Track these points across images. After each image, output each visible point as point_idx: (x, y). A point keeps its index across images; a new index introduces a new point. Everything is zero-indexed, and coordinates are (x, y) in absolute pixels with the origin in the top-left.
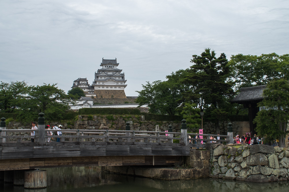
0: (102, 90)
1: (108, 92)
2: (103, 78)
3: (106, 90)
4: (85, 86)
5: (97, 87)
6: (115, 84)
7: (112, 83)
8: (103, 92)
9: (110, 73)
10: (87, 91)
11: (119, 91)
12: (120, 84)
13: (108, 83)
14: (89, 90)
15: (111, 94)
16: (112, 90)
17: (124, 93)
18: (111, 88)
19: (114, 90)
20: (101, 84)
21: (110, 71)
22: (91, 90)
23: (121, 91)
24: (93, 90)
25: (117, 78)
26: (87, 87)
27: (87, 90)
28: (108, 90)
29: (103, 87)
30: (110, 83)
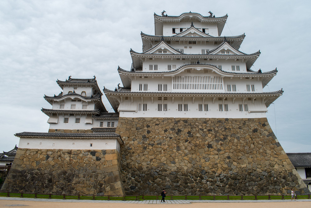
0: (158, 122)
1: (186, 130)
2: (162, 68)
3: (177, 121)
4: (79, 107)
5: (134, 107)
7: (205, 87)
8: (160, 129)
9: (195, 51)
10: (89, 128)
11: (245, 122)
12: (241, 89)
13: (185, 87)
14: (97, 125)
15: (204, 139)
16: (205, 121)
17: (271, 134)
18: (200, 109)
19: (220, 121)
20: (153, 88)
21: (192, 43)
22: (105, 125)
23: (253, 126)
24: (116, 125)
25: (227, 68)
26: (91, 108)
27: (90, 121)
28: (186, 121)
29: (163, 103)
30: (195, 87)
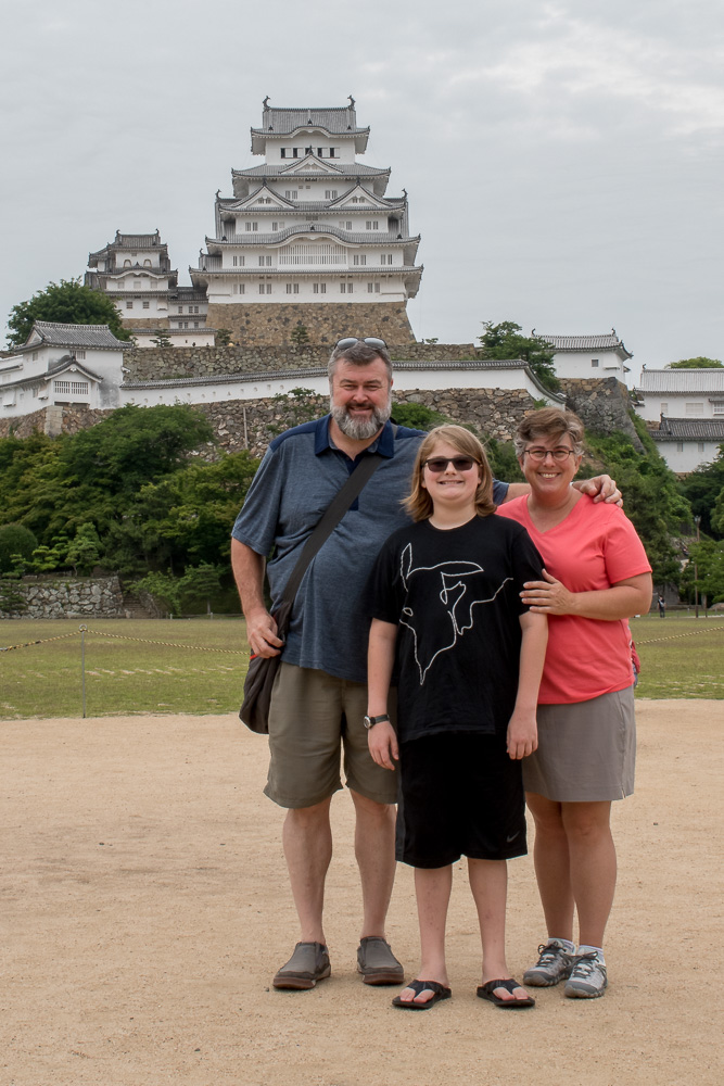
0: (260, 309)
1: (296, 319)
2: (265, 229)
3: (284, 307)
4: (145, 286)
5: (228, 290)
6: (345, 265)
7: (324, 261)
8: (261, 319)
9: (313, 196)
10: (164, 315)
11: (373, 307)
12: (374, 262)
13: (297, 261)
14: (174, 311)
15: (318, 331)
16: (321, 307)
17: (406, 324)
18: (316, 291)
19: (340, 306)
20: (252, 264)
21: (310, 181)
22: (186, 311)
23: (384, 313)
24: (202, 310)
25: (359, 228)
26: (163, 287)
27: (164, 306)
28: (295, 307)
29: (266, 283)
30: (311, 261)
